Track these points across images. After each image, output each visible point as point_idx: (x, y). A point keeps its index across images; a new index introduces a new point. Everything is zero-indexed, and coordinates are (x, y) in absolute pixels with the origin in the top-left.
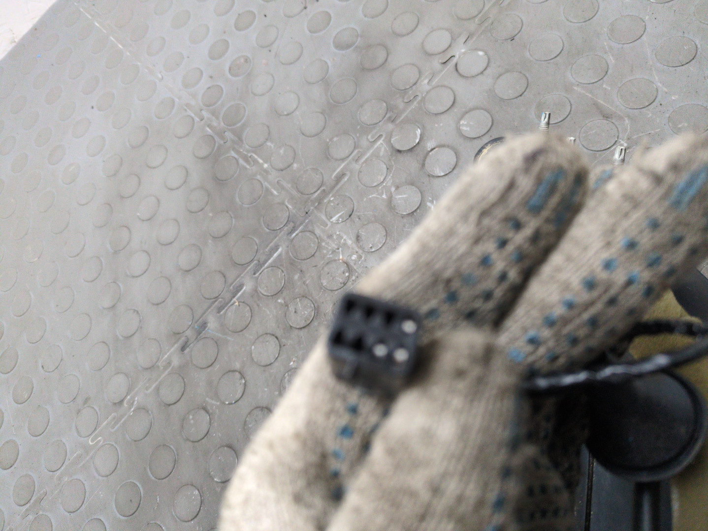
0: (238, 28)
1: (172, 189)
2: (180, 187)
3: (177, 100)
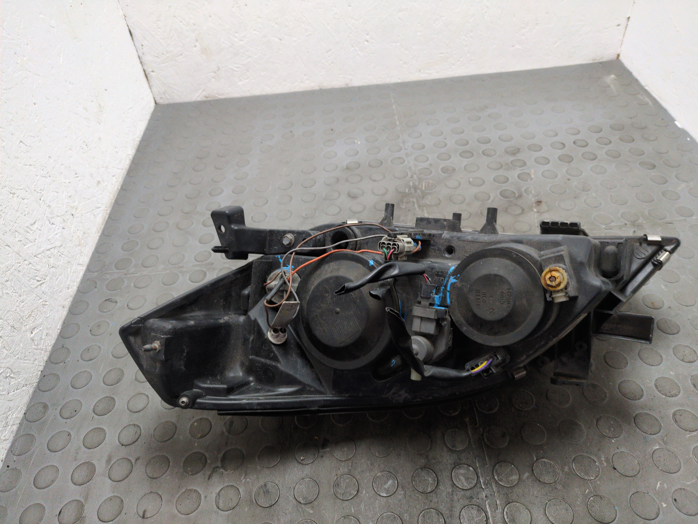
0: (460, 155)
1: (374, 194)
2: (378, 195)
3: (406, 162)
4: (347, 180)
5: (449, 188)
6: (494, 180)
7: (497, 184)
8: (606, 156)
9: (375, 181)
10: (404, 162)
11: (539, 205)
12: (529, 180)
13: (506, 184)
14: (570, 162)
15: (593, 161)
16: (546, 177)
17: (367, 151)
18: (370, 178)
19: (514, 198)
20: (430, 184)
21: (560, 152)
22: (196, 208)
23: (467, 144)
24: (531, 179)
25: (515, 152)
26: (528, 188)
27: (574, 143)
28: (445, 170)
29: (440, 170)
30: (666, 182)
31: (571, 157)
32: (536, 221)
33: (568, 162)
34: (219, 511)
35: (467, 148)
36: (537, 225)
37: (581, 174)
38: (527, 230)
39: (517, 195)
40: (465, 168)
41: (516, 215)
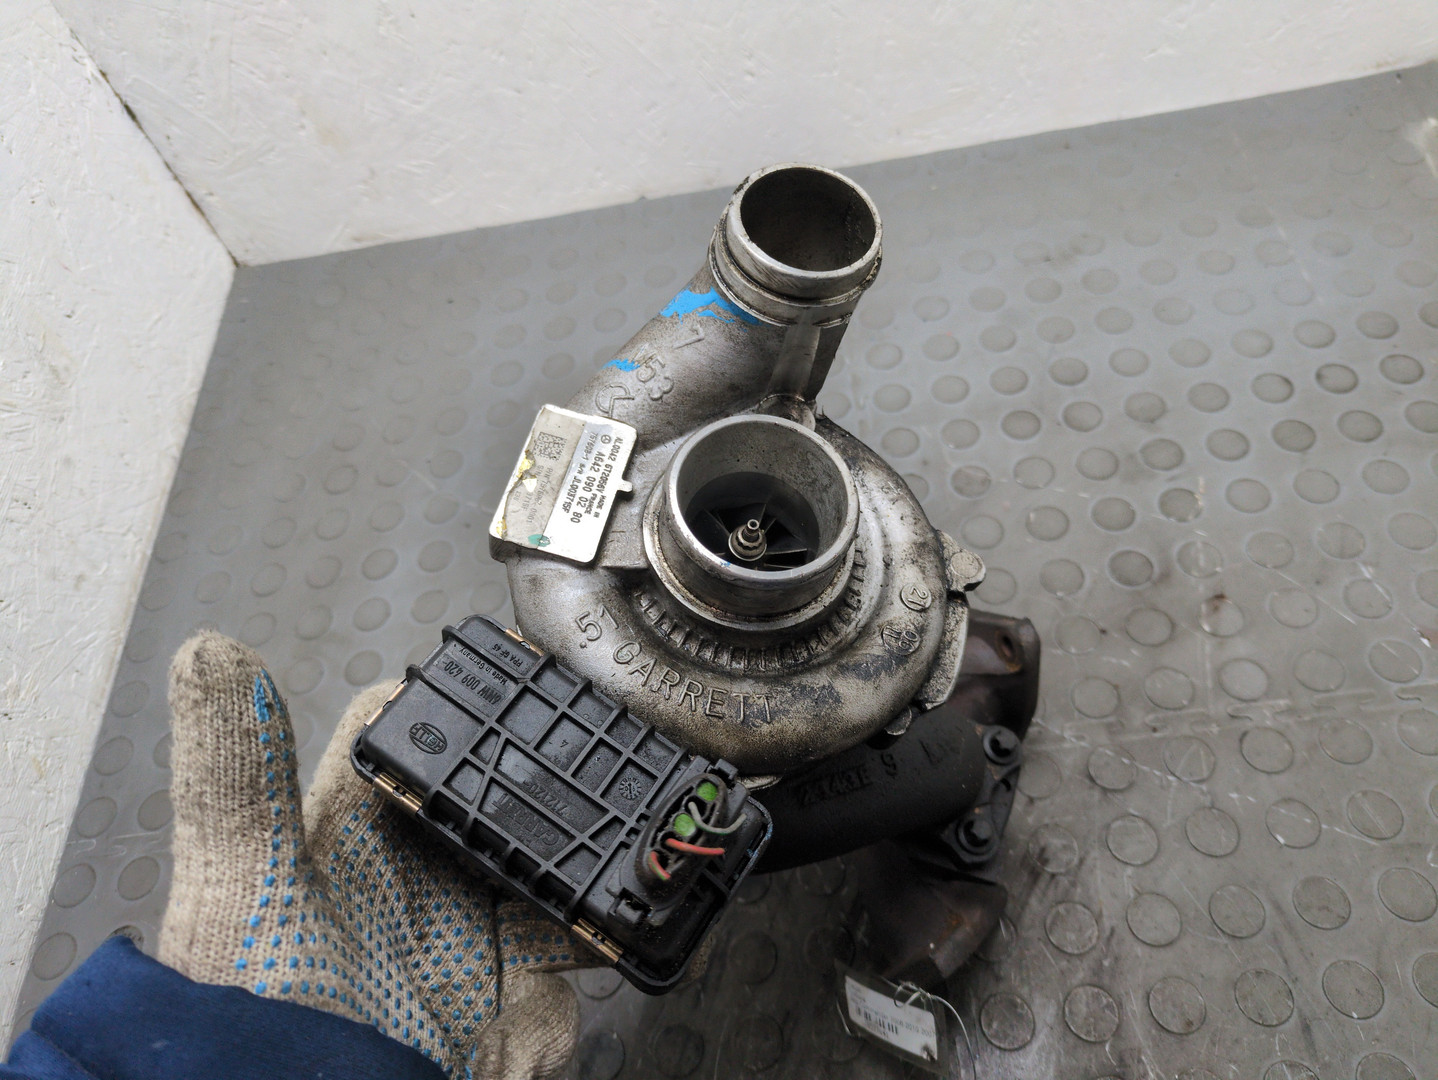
6: (1095, 514)
7: (1103, 531)
8: (1409, 427)
11: (1216, 609)
12: (1190, 517)
13: (1128, 531)
14: (1304, 449)
15: (1373, 443)
16: (1236, 506)
19: (1149, 584)
21: (1279, 412)
23: (1022, 388)
24: (1198, 514)
25: (1151, 416)
26: (1187, 547)
27: (1319, 376)
28: (961, 482)
29: (949, 479)
31: (1310, 428)
32: (1208, 666)
33: (1300, 451)
35: (1022, 399)
36: (1210, 683)
37: (1338, 493)
38: (1185, 702)
39: (1157, 570)
40: (1016, 475)
41: (1154, 646)
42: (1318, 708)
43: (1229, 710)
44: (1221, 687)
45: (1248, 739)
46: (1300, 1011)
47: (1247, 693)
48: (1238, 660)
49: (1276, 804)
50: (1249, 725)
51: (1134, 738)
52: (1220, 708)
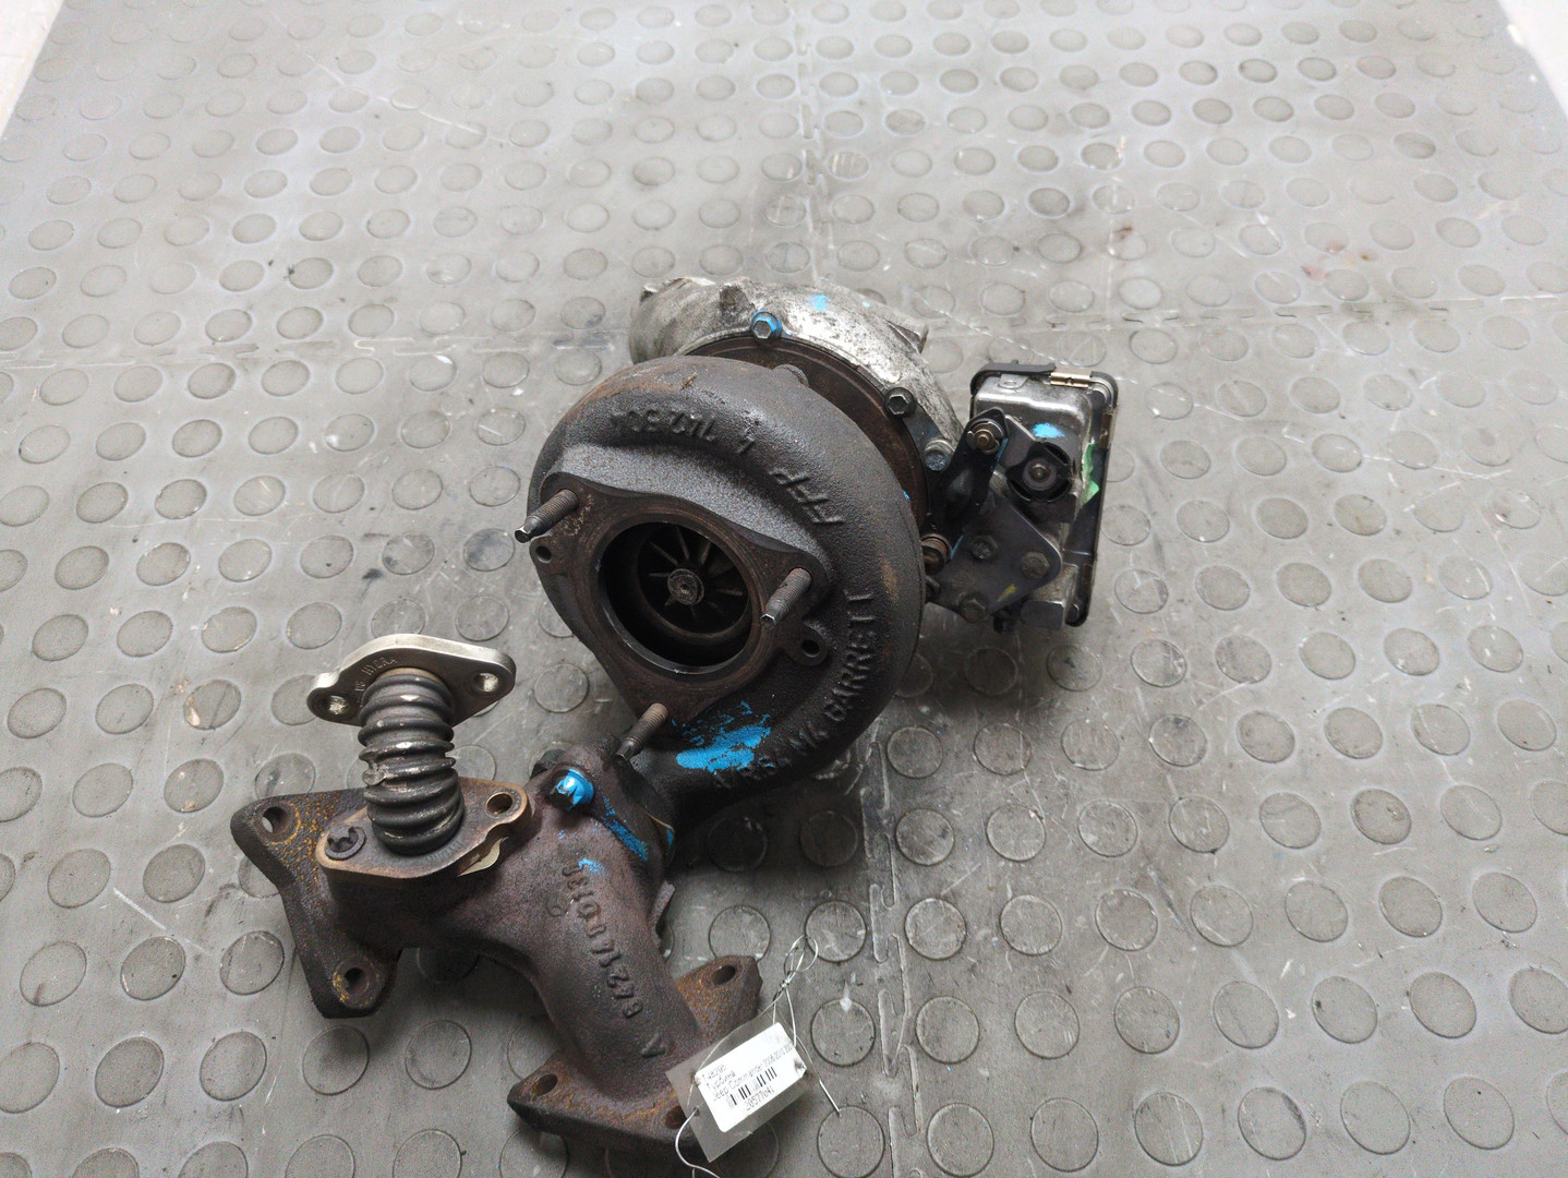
4: (634, 133)
5: (900, 172)
6: (1020, 157)
7: (1025, 170)
8: (1316, 113)
9: (708, 139)
10: (792, 89)
11: (1123, 238)
12: (1109, 167)
13: (1051, 172)
14: (1221, 122)
15: (1282, 124)
16: (1152, 161)
17: (697, 50)
18: (697, 129)
19: (1063, 215)
20: (853, 161)
21: (1201, 92)
22: (220, 187)
23: (964, 50)
24: (1116, 164)
25: (1083, 82)
26: (1103, 188)
27: (1242, 67)
28: (896, 122)
29: (883, 119)
30: (1453, 194)
31: (1227, 107)
32: (1110, 281)
33: (1214, 123)
34: (230, 995)
35: (962, 60)
36: (1109, 294)
37: (1245, 159)
38: (1085, 307)
39: (1072, 206)
40: (949, 119)
41: (1060, 262)
42: (1204, 317)
43: (1124, 315)
44: (1118, 296)
45: (1136, 337)
46: (1155, 535)
47: (1142, 303)
48: (1138, 278)
49: (1156, 386)
50: (1138, 326)
51: (1035, 330)
52: (1116, 313)
